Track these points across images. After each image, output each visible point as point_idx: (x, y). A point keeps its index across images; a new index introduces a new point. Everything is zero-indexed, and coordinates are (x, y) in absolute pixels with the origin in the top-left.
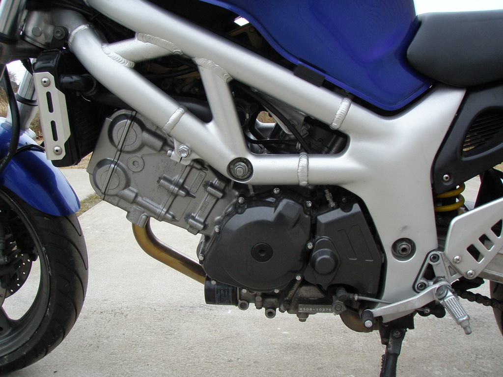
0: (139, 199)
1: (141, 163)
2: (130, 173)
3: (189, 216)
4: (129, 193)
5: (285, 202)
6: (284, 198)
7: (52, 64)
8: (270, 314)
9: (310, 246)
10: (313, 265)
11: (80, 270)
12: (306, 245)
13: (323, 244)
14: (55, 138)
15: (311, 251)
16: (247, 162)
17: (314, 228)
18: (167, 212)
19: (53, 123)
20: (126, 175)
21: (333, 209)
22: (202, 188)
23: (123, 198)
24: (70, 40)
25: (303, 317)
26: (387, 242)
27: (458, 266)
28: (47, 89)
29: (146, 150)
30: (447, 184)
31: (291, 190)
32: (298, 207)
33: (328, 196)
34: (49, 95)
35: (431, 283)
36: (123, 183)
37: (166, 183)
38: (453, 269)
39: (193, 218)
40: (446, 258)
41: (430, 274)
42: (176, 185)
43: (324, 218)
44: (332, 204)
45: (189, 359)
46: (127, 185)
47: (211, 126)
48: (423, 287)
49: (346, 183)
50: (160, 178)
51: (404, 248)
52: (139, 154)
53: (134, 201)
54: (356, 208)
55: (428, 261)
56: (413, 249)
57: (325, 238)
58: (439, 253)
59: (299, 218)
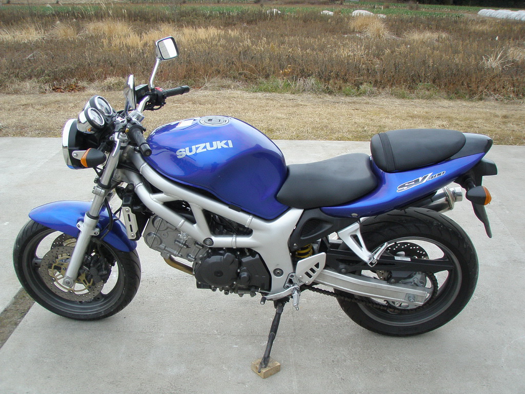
0: (166, 248)
1: (167, 234)
2: (162, 238)
3: (188, 255)
4: (162, 246)
5: (227, 254)
6: (227, 252)
7: (129, 203)
8: (226, 294)
9: (239, 271)
10: (240, 278)
11: (138, 273)
12: (237, 271)
13: (244, 271)
14: (132, 231)
15: (239, 273)
16: (211, 239)
17: (240, 264)
18: (179, 253)
19: (131, 226)
20: (161, 239)
21: (248, 256)
22: (193, 245)
23: (159, 248)
24: (135, 189)
25: (241, 295)
26: (271, 270)
27: (302, 280)
28: (128, 213)
29: (169, 230)
30: (295, 248)
31: (230, 250)
32: (233, 256)
33: (246, 251)
34: (129, 215)
35: (292, 285)
36: (159, 243)
37: (178, 243)
38: (300, 281)
39: (190, 256)
40: (296, 277)
41: (291, 282)
42: (182, 244)
43: (244, 260)
44: (248, 254)
45: (191, 309)
46: (161, 244)
47: (195, 225)
48: (288, 287)
49: (253, 248)
50: (175, 241)
51: (279, 272)
52: (166, 231)
53: (164, 249)
54: (257, 256)
55: (289, 277)
56: (282, 273)
57: (245, 268)
58: (294, 274)
59: (233, 260)
